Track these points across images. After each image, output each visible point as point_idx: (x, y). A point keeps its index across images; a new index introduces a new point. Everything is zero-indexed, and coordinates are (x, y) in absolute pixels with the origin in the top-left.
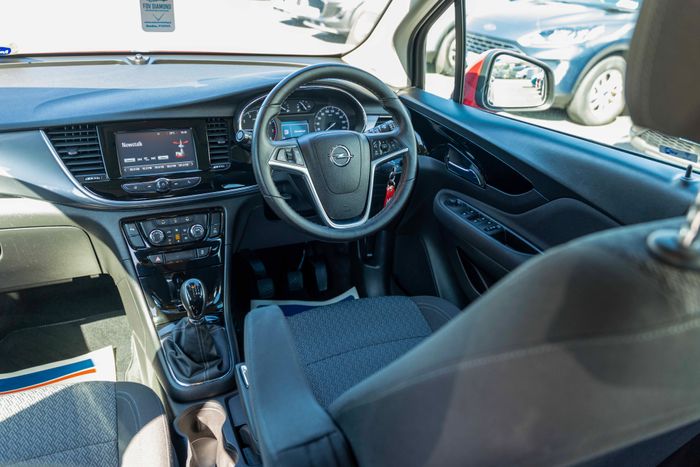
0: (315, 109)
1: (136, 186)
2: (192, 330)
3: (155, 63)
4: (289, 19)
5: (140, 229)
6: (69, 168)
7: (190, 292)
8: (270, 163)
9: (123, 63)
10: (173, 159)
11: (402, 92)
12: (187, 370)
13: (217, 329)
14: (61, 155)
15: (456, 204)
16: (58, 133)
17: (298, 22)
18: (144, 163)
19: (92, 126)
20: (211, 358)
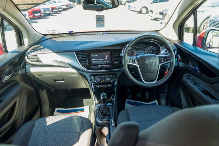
0: (146, 47)
1: (94, 67)
2: (103, 107)
3: (106, 34)
4: (154, 18)
5: (94, 77)
6: (79, 61)
7: (103, 97)
8: (127, 63)
9: (98, 34)
10: (104, 60)
11: (176, 42)
12: (101, 117)
13: (111, 107)
14: (78, 58)
15: (190, 79)
16: (78, 52)
17: (156, 19)
18: (97, 61)
19: (86, 51)
20: (107, 115)
